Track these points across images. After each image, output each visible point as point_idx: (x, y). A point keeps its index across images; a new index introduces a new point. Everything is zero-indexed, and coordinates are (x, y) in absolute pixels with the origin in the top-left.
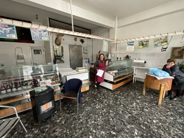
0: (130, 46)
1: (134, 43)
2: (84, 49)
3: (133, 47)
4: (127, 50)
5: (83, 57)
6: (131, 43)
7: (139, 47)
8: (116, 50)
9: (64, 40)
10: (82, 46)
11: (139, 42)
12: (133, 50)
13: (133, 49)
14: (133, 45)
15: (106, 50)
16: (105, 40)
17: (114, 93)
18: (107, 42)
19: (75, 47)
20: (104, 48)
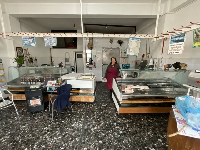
0: (176, 44)
1: (185, 36)
2: (122, 52)
3: (182, 45)
4: (169, 52)
5: (120, 62)
6: (179, 37)
7: (196, 44)
8: (162, 53)
10: (120, 49)
11: (196, 33)
12: (181, 52)
13: (181, 50)
14: (183, 41)
15: (135, 53)
16: (132, 39)
17: (119, 118)
18: (138, 41)
19: (109, 51)
20: (131, 50)
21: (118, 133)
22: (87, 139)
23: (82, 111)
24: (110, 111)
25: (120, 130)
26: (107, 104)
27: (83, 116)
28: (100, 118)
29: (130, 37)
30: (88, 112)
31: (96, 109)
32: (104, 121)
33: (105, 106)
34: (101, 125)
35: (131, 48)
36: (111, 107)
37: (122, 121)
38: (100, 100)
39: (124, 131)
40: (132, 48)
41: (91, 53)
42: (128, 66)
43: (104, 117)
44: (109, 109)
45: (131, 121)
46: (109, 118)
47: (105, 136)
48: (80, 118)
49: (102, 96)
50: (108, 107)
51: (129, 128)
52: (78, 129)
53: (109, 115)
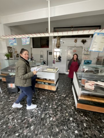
16: (97, 34)
17: (76, 113)
20: (94, 46)
21: (73, 133)
22: (40, 131)
23: (44, 98)
24: (68, 102)
25: (76, 130)
26: (67, 95)
27: (43, 103)
28: (57, 108)
29: (95, 33)
30: (49, 99)
31: (56, 98)
32: (60, 113)
33: (64, 96)
34: (57, 117)
35: (95, 44)
36: (70, 98)
37: (79, 118)
38: (61, 90)
39: (80, 131)
41: (60, 52)
42: (89, 62)
43: (62, 108)
44: (68, 100)
45: (89, 120)
46: (66, 110)
47: (59, 132)
48: (40, 105)
49: (64, 86)
50: (67, 98)
51: (86, 128)
52: (36, 116)
53: (67, 106)
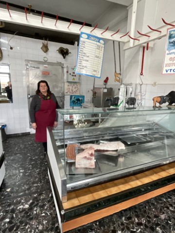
2: (67, 72)
4: (165, 68)
5: (66, 91)
8: (142, 74)
9: (11, 48)
10: (65, 66)
15: (94, 71)
16: (87, 37)
18: (98, 43)
19: (42, 67)
20: (84, 63)
29: (82, 33)
35: (85, 58)
40: (87, 59)
41: (9, 74)
42: (80, 99)
